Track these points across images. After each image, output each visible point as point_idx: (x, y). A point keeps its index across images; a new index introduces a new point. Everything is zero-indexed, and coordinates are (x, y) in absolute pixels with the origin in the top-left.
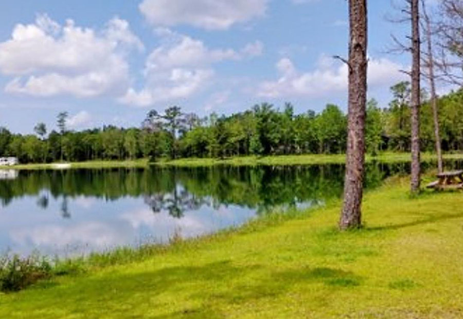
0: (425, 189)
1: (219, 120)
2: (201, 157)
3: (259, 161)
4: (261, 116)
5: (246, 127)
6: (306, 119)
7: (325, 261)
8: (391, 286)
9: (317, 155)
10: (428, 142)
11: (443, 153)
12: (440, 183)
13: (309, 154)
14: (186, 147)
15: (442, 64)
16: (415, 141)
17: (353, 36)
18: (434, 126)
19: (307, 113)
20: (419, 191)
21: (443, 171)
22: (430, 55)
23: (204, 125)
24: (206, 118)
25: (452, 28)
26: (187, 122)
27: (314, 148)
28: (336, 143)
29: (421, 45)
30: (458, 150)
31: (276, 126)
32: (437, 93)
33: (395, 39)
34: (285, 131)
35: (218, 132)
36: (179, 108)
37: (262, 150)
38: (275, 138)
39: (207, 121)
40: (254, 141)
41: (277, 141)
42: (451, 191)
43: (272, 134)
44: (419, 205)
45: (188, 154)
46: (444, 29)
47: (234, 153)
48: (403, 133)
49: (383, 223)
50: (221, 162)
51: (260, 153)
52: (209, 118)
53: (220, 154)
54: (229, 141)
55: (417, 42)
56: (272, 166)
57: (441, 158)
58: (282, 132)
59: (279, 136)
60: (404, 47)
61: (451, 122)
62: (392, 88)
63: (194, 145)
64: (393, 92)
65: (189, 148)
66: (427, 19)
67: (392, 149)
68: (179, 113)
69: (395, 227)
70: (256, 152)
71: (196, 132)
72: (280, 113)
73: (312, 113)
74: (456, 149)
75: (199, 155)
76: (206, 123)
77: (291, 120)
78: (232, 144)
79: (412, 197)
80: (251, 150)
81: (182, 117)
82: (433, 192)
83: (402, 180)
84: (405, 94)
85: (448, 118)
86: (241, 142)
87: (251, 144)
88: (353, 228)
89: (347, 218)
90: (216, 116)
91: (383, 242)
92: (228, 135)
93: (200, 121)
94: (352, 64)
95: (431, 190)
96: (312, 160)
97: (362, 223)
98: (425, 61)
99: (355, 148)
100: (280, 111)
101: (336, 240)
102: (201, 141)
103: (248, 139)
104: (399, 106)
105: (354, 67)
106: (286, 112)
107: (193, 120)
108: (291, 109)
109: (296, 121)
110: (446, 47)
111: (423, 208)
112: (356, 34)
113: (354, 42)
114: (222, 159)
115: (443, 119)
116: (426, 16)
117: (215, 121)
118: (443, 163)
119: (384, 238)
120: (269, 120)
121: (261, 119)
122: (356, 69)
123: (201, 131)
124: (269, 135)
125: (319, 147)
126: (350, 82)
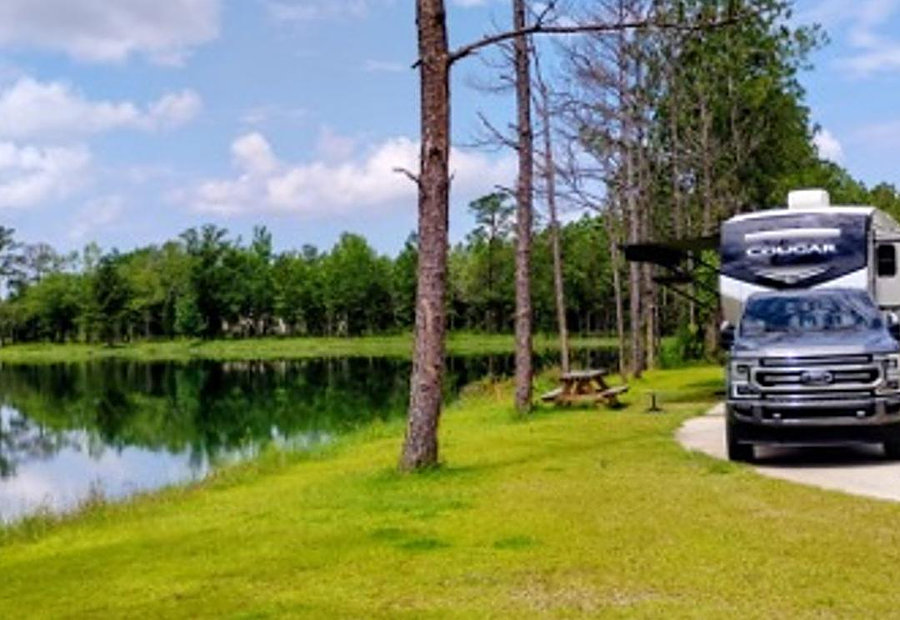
0: (541, 403)
1: (105, 260)
2: (62, 342)
3: (195, 351)
4: (202, 254)
5: (167, 277)
6: (298, 263)
7: (387, 521)
8: (498, 545)
9: (323, 339)
10: (540, 315)
11: (569, 337)
12: (567, 392)
13: (306, 336)
14: (25, 318)
15: (569, 170)
16: (524, 315)
17: (427, 136)
18: (552, 283)
19: (300, 250)
20: (528, 407)
21: (569, 371)
22: (548, 157)
23: (68, 270)
24: (75, 255)
25: (586, 106)
26: (30, 262)
27: (317, 324)
28: (360, 315)
29: (534, 141)
30: (598, 332)
31: (234, 275)
32: (559, 218)
33: (486, 124)
34: (254, 286)
35: (103, 287)
36: (11, 231)
37: (203, 327)
38: (232, 301)
39: (76, 262)
40: (184, 308)
41: (235, 308)
42: (584, 407)
43: (224, 292)
44: (532, 431)
45: (30, 335)
46: (572, 105)
47: (139, 332)
48: (494, 294)
49: (473, 459)
50: (109, 353)
51: (197, 335)
52: (81, 254)
53: (107, 336)
54: (126, 306)
55: (527, 135)
56: (224, 361)
57: (567, 344)
58: (247, 289)
59: (240, 297)
60: (501, 138)
61: (582, 275)
62: (472, 204)
63: (46, 316)
64: (476, 212)
65: (33, 322)
66: (543, 90)
67: (472, 327)
68: (10, 241)
69: (494, 466)
70: (189, 331)
71: (50, 286)
72: (243, 249)
73: (311, 251)
74: (593, 328)
75: (58, 336)
76: (74, 267)
77: (266, 262)
78: (135, 312)
79: (518, 417)
80: (177, 327)
81: (19, 252)
82: (554, 409)
83: (498, 387)
84: (497, 216)
85: (580, 268)
86: (155, 309)
87: (179, 314)
88: (425, 467)
89: (416, 450)
90: (98, 251)
91: (476, 490)
92: (127, 294)
93: (59, 261)
94: (425, 184)
95: (550, 405)
96: (312, 348)
97: (440, 461)
98: (540, 167)
99: (430, 328)
100: (242, 244)
101: (396, 489)
102: (63, 306)
103: (172, 302)
104: (486, 241)
105: (430, 189)
106: (257, 246)
107: (44, 258)
108: (267, 242)
109: (277, 266)
110: (575, 138)
111: (536, 435)
112: (431, 132)
113: (429, 145)
114: (112, 346)
115: (570, 268)
116: (542, 85)
117: (95, 263)
118: (569, 356)
119: (476, 483)
120: (219, 263)
121: (201, 260)
122: (433, 193)
123: (61, 284)
124: (218, 296)
125: (325, 321)
126: (422, 213)
